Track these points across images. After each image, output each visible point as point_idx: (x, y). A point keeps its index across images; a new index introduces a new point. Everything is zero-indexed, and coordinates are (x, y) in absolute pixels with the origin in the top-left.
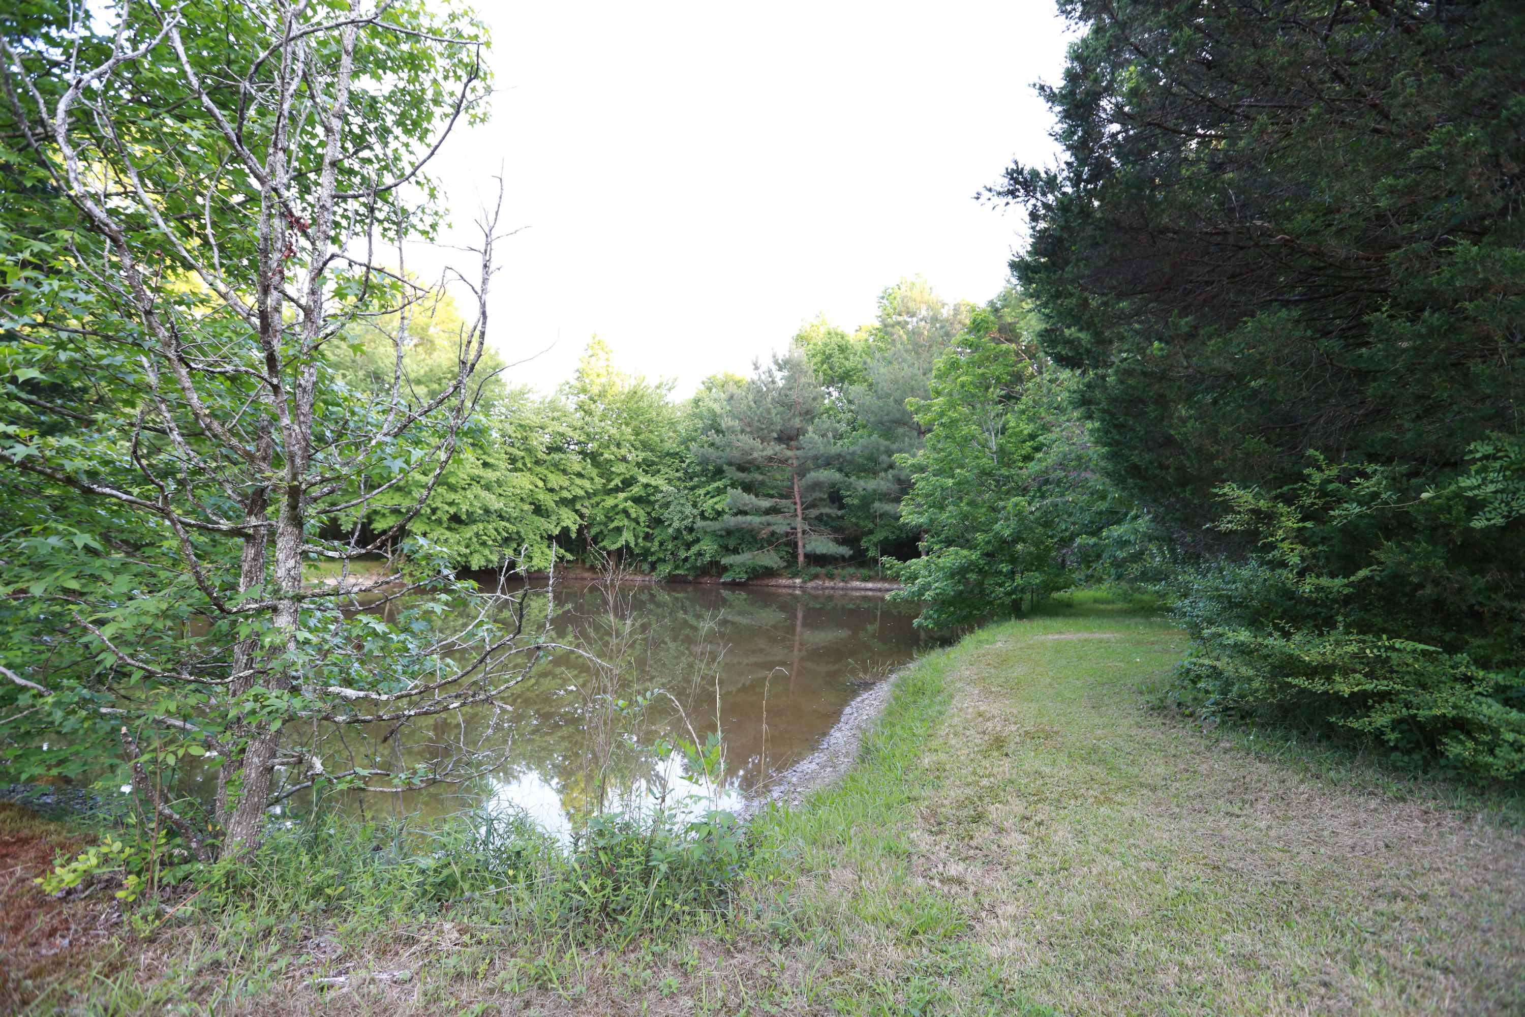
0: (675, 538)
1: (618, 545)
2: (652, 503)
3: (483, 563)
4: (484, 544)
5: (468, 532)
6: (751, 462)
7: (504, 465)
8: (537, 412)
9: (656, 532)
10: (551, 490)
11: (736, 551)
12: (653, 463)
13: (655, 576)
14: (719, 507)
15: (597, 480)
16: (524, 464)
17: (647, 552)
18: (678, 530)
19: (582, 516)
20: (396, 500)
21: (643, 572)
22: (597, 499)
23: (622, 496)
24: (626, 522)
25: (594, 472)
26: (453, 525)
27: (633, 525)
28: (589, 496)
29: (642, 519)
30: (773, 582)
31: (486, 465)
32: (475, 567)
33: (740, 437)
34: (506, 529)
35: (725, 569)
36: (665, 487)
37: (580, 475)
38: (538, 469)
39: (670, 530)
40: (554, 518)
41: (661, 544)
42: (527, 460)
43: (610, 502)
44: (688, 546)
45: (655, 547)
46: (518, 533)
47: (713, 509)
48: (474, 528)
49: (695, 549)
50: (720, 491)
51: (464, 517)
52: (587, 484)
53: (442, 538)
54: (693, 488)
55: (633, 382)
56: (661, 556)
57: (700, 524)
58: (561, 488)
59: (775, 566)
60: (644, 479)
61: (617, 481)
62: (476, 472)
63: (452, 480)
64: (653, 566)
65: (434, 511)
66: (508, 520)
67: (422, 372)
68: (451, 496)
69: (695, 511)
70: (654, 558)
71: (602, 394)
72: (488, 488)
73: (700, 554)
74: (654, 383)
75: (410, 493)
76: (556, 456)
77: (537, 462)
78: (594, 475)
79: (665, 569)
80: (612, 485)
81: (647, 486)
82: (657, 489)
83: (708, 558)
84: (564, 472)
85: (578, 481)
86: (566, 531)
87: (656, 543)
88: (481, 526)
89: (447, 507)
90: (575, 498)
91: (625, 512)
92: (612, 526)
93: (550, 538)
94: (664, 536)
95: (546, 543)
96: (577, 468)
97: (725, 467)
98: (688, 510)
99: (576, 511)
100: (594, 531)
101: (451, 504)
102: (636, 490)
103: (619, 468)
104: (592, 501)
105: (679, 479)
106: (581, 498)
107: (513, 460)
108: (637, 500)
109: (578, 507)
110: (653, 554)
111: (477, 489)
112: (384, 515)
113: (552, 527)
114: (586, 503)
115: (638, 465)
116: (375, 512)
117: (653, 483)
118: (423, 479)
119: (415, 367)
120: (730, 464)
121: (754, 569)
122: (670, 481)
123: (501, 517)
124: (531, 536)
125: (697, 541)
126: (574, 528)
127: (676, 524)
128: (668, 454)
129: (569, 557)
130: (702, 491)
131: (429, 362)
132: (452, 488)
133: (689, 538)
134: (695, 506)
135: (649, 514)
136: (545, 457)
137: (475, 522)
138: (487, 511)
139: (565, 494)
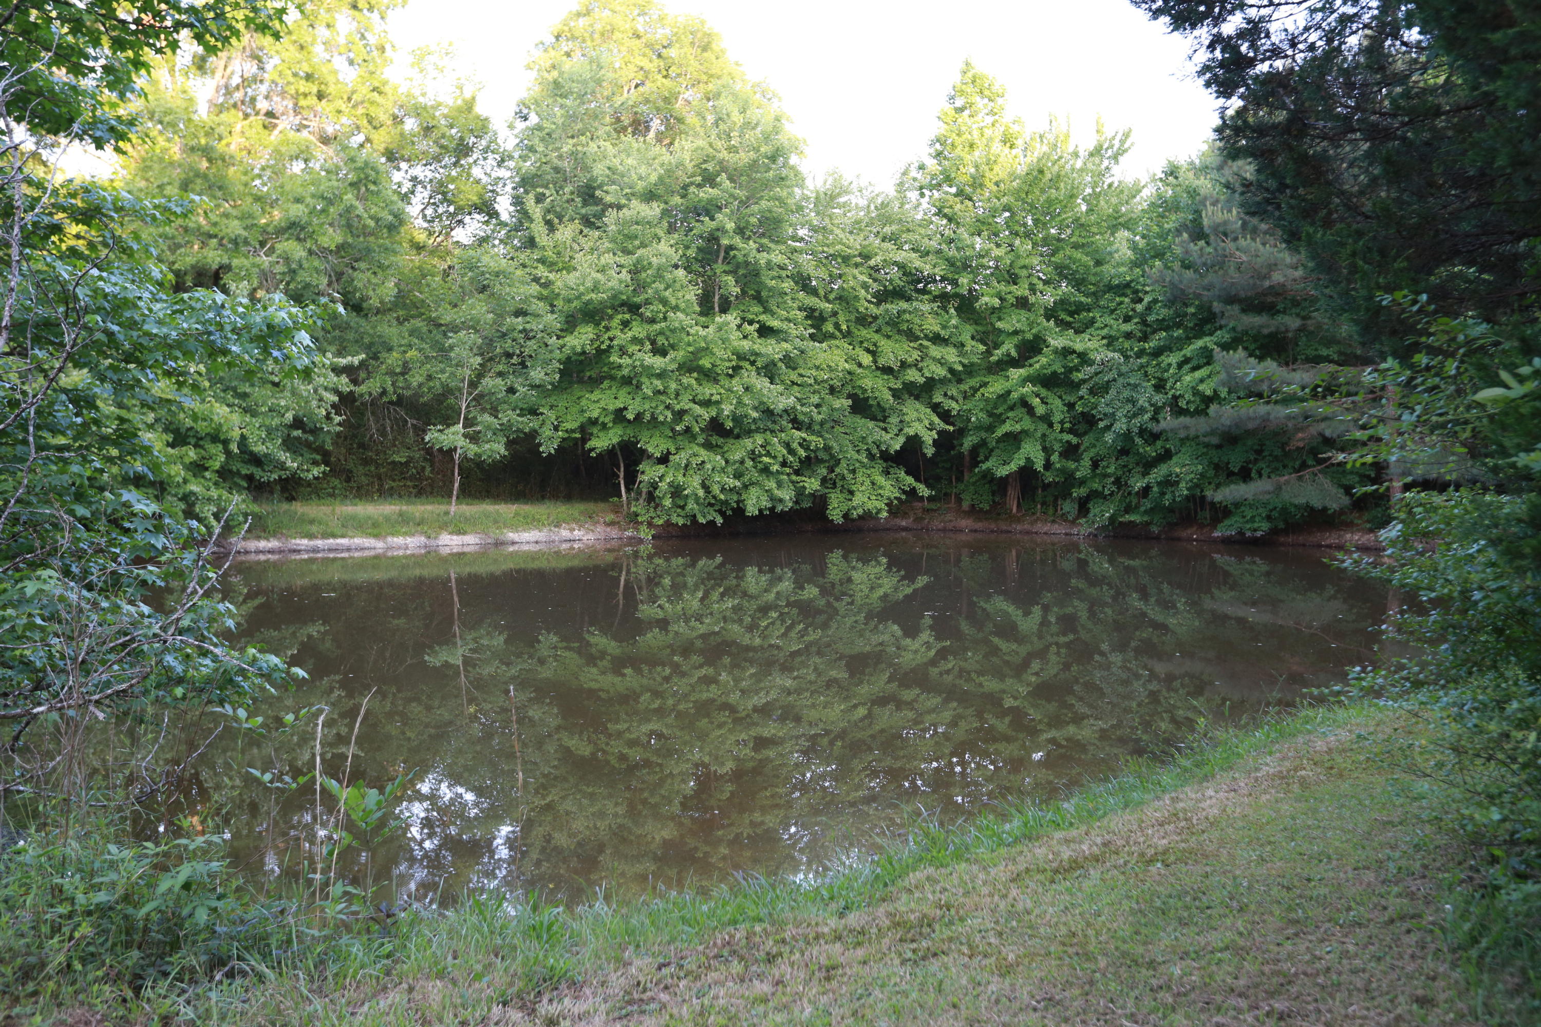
0: (1124, 452)
1: (1013, 467)
2: (1077, 386)
3: (765, 503)
4: (766, 470)
5: (738, 451)
6: (1278, 291)
7: (799, 330)
8: (856, 227)
9: (1087, 440)
10: (887, 370)
11: (1245, 475)
12: (1080, 308)
13: (1083, 529)
14: (1207, 389)
15: (970, 344)
16: (837, 326)
17: (1069, 480)
18: (1127, 436)
19: (945, 416)
20: (622, 399)
21: (1064, 518)
22: (974, 382)
23: (1016, 374)
24: (1027, 423)
25: (966, 333)
26: (715, 439)
27: (1043, 428)
28: (956, 376)
29: (1057, 418)
30: (1331, 538)
31: (765, 331)
32: (751, 509)
33: (1242, 242)
34: (804, 444)
35: (1222, 512)
36: (1100, 353)
37: (937, 339)
38: (864, 333)
39: (1109, 438)
40: (894, 420)
41: (1095, 464)
42: (841, 318)
43: (996, 387)
44: (1148, 465)
45: (1083, 469)
46: (827, 448)
47: (1196, 392)
48: (748, 443)
49: (1158, 473)
50: (1207, 357)
51: (729, 424)
52: (951, 355)
53: (695, 461)
54: (1157, 353)
55: (1040, 149)
56: (1096, 486)
57: (1168, 421)
58: (904, 365)
59: (1334, 506)
60: (1057, 341)
61: (1009, 347)
62: (746, 345)
63: (706, 363)
64: (1083, 507)
65: (680, 415)
66: (809, 428)
67: (654, 178)
68: (708, 391)
69: (1159, 399)
70: (1083, 491)
71: (977, 182)
72: (769, 371)
73: (1169, 483)
74: (1087, 144)
75: (638, 387)
76: (893, 307)
77: (863, 320)
78: (966, 337)
79: (1102, 513)
80: (998, 354)
81: (1067, 352)
82: (1084, 359)
83: (1183, 490)
84: (911, 336)
85: (935, 351)
86: (914, 442)
87: (1086, 462)
88: (759, 439)
89: (698, 410)
90: (931, 384)
91: (1024, 403)
92: (1000, 432)
93: (886, 456)
94: (1100, 450)
95: (880, 465)
96: (932, 325)
97: (1217, 306)
98: (1146, 396)
99: (935, 408)
100: (968, 442)
101: (707, 403)
102: (1041, 362)
103: (1013, 321)
104: (964, 387)
105: (1128, 335)
106: (943, 381)
107: (815, 318)
108: (1048, 381)
109: (938, 398)
110: (1082, 482)
111: (750, 376)
112: (604, 426)
113: (887, 437)
114: (953, 391)
115: (1050, 314)
116: (594, 422)
117: (1079, 347)
118: (658, 362)
119: (643, 170)
120: (1231, 300)
121: (1284, 510)
122: (1110, 341)
123: (797, 424)
124: (852, 454)
125: (1166, 456)
126: (929, 438)
127: (1121, 426)
128: (1110, 288)
129: (923, 490)
130: (1173, 359)
131: (667, 158)
132: (709, 375)
133: (1151, 451)
134: (1160, 386)
135: (1071, 406)
136: (874, 310)
137: (749, 433)
138: (768, 413)
139: (913, 375)
